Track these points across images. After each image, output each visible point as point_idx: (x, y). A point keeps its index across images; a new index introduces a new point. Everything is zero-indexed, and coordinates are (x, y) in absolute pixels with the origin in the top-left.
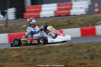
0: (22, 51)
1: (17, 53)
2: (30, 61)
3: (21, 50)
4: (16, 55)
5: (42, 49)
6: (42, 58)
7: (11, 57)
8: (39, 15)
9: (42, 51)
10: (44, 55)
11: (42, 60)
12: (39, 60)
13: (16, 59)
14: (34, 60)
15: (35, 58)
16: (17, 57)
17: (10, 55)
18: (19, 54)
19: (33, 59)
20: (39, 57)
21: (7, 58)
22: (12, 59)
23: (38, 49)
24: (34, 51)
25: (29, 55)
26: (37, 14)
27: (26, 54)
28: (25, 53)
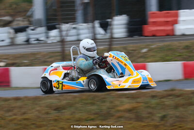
0: (139, 100)
1: (129, 103)
2: (155, 118)
3: (138, 98)
4: (127, 106)
5: (178, 96)
6: (178, 114)
7: (119, 111)
8: (173, 30)
9: (177, 99)
10: (181, 109)
11: (177, 117)
12: (171, 117)
13: (127, 115)
14: (163, 118)
15: (164, 113)
16: (130, 111)
17: (117, 106)
18: (135, 105)
19: (160, 115)
20: (171, 112)
21: (110, 111)
22: (119, 114)
23: (170, 95)
24: (162, 99)
25: (153, 108)
26: (169, 28)
27: (146, 105)
28: (146, 103)
